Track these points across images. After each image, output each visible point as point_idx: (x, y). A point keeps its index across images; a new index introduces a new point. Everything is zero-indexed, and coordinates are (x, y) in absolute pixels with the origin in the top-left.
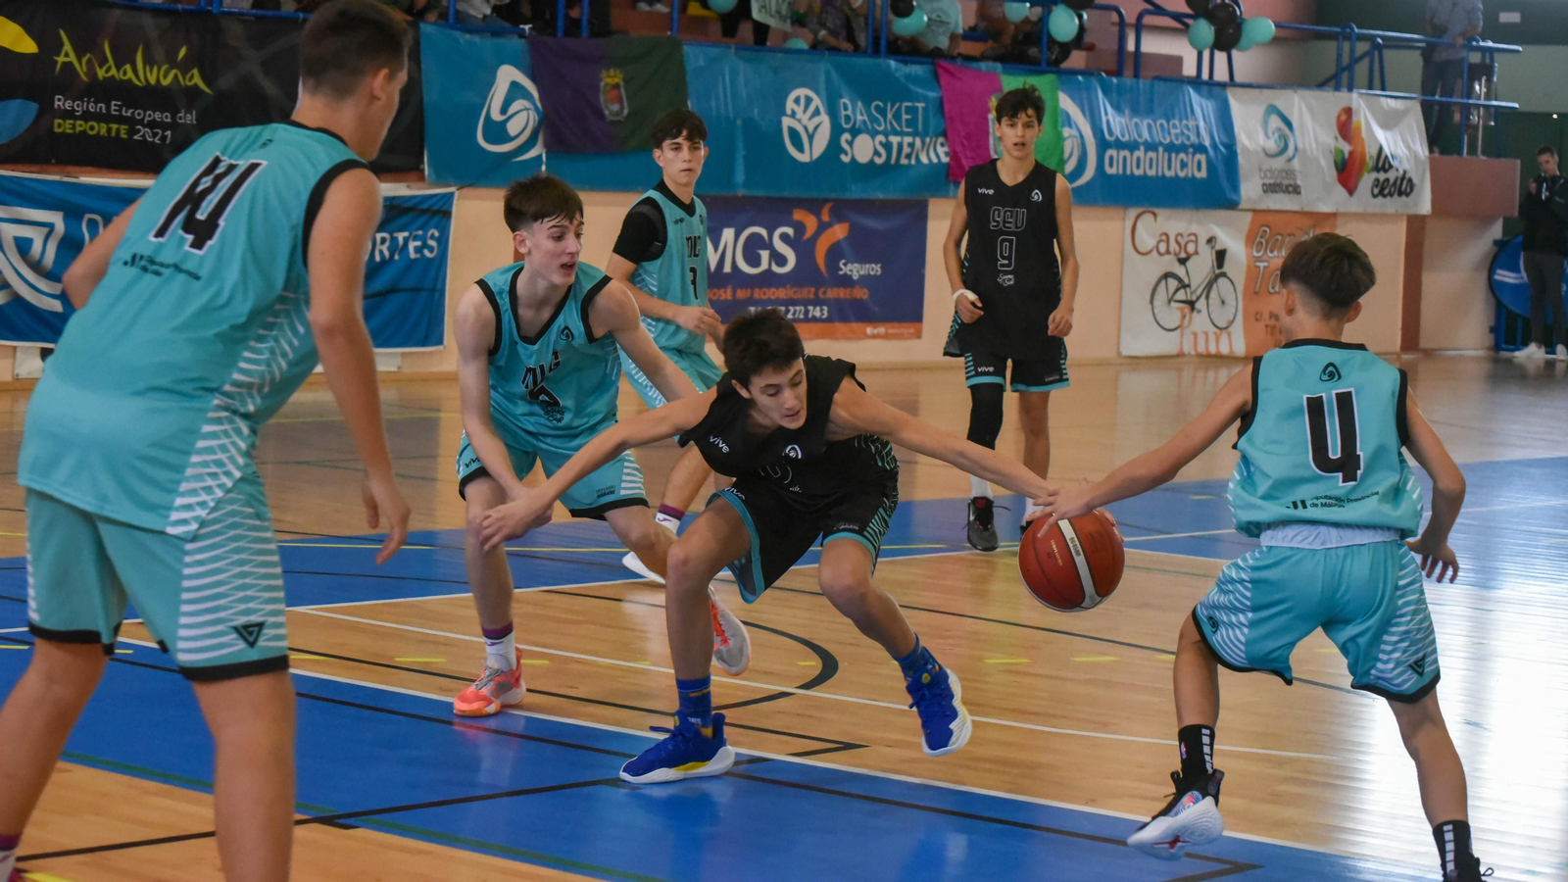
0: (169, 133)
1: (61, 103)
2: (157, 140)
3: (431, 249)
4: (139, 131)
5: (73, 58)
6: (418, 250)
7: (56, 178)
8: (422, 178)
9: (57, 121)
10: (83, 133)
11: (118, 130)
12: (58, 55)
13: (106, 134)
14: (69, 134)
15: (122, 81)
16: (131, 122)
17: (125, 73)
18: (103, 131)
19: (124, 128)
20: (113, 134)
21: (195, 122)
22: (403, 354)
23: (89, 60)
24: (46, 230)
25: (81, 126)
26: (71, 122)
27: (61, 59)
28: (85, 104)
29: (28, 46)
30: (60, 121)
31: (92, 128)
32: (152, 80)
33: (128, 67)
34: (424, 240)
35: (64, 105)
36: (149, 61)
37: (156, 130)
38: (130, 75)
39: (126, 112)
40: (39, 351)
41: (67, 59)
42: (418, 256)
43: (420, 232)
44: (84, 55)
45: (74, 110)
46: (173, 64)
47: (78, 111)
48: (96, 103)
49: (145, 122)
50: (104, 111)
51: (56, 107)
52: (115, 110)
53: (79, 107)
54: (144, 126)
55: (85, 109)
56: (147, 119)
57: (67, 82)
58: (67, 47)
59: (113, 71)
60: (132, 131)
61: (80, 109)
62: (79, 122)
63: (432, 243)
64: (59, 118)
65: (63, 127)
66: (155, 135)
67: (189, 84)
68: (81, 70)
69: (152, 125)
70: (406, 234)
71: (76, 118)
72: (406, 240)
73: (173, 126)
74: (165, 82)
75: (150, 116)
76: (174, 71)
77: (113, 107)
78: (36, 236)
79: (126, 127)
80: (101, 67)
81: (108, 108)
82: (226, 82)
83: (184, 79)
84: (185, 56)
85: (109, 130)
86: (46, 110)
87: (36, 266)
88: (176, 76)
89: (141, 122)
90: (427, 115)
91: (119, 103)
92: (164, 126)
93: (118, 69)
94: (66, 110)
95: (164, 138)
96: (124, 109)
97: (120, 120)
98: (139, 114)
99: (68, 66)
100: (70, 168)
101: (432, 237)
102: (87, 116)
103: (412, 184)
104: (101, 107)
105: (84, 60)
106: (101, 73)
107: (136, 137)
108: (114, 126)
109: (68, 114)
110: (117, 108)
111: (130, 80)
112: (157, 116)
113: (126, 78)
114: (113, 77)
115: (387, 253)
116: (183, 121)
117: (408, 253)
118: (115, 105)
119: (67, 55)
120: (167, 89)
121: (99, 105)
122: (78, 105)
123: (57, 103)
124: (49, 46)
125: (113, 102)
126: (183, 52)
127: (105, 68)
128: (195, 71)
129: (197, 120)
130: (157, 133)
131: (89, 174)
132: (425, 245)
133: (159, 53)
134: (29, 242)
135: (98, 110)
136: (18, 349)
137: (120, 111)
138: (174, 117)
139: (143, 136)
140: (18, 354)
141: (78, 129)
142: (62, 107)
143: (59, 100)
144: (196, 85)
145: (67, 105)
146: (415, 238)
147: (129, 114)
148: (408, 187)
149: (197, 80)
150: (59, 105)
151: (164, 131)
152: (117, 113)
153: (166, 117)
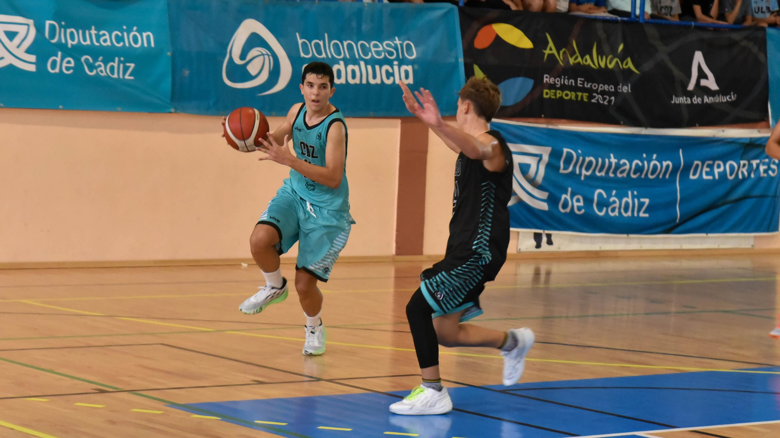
0: (613, 98)
1: (548, 80)
2: (606, 103)
3: (773, 171)
4: (595, 97)
5: (554, 51)
6: (766, 171)
7: (544, 126)
8: (768, 126)
9: (545, 91)
10: (561, 98)
11: (582, 97)
12: (545, 49)
13: (575, 99)
14: (553, 99)
15: (584, 65)
16: (590, 91)
17: (586, 61)
18: (573, 98)
19: (585, 95)
20: (579, 99)
22: (755, 237)
23: (564, 52)
24: (538, 158)
25: (559, 94)
26: (554, 91)
27: (547, 52)
28: (562, 80)
29: (526, 43)
30: (547, 91)
31: (567, 95)
32: (603, 65)
33: (588, 57)
34: (768, 165)
35: (549, 80)
36: (600, 53)
37: (605, 96)
38: (589, 62)
39: (587, 85)
40: (532, 236)
41: (551, 52)
42: (765, 175)
43: (767, 160)
44: (561, 49)
45: (555, 84)
46: (615, 55)
47: (558, 85)
48: (568, 79)
49: (599, 91)
50: (573, 84)
51: (545, 82)
52: (580, 84)
53: (558, 82)
54: (598, 94)
55: (562, 83)
56: (600, 89)
57: (551, 65)
58: (551, 44)
59: (579, 59)
60: (591, 97)
61: (559, 83)
62: (558, 91)
63: (773, 167)
64: (546, 89)
65: (547, 94)
66: (604, 99)
67: (625, 67)
68: (560, 58)
69: (603, 93)
70: (758, 161)
71: (556, 89)
72: (758, 166)
73: (616, 94)
74: (611, 66)
75: (602, 87)
76: (616, 60)
77: (579, 82)
78: (532, 161)
79: (587, 94)
80: (571, 56)
81: (576, 82)
82: (648, 66)
83: (622, 64)
84: (623, 50)
85: (577, 96)
86: (539, 84)
87: (532, 182)
88: (617, 62)
89: (596, 91)
90: (771, 86)
92: (610, 94)
93: (582, 58)
94: (550, 84)
95: (610, 101)
96: (586, 83)
97: (583, 90)
98: (595, 86)
99: (551, 56)
100: (554, 121)
101: (774, 163)
102: (563, 88)
103: (762, 130)
104: (572, 82)
105: (561, 52)
106: (572, 61)
107: (593, 101)
108: (580, 94)
109: (552, 87)
110: (581, 82)
111: (589, 65)
112: (606, 87)
113: (587, 63)
114: (579, 63)
115: (746, 174)
116: (621, 91)
117: (760, 173)
118: (580, 81)
119: (551, 49)
120: (612, 71)
121: (570, 81)
122: (558, 81)
123: (545, 80)
124: (539, 43)
125: (579, 79)
126: (621, 47)
127: (574, 57)
128: (629, 60)
129: (631, 90)
130: (606, 99)
131: (564, 124)
132: (769, 168)
133: (606, 48)
134: (528, 166)
135: (570, 84)
136: (520, 234)
137: (583, 84)
138: (616, 89)
139: (598, 100)
140: (520, 237)
141: (558, 95)
142: (549, 82)
143: (547, 77)
144: (629, 69)
145: (551, 80)
146: (764, 164)
147: (589, 86)
148: (759, 131)
149: (631, 65)
150: (547, 81)
151: (610, 97)
152: (581, 86)
153: (611, 88)
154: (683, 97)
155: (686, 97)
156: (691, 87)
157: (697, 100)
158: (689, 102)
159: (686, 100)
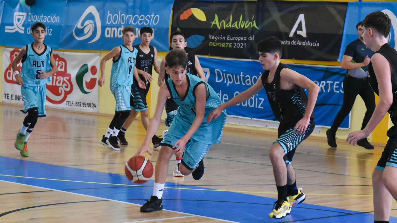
0: (245, 44)
2: (241, 47)
5: (217, 22)
9: (210, 43)
10: (218, 46)
11: (228, 45)
12: (212, 22)
13: (224, 47)
15: (232, 28)
16: (233, 42)
17: (234, 25)
20: (227, 46)
21: (254, 39)
24: (205, 74)
25: (218, 44)
27: (213, 23)
28: (219, 37)
29: (204, 18)
32: (243, 27)
33: (236, 23)
37: (241, 43)
38: (236, 25)
39: (232, 39)
41: (215, 23)
44: (222, 21)
45: (214, 39)
47: (216, 40)
49: (238, 41)
52: (228, 39)
55: (218, 39)
56: (239, 40)
57: (214, 30)
58: (216, 19)
60: (233, 45)
64: (211, 41)
65: (212, 44)
66: (241, 45)
67: (252, 27)
68: (219, 26)
69: (241, 41)
71: (216, 42)
73: (247, 42)
74: (246, 27)
76: (250, 23)
77: (228, 38)
79: (231, 44)
80: (226, 24)
81: (226, 38)
85: (226, 45)
91: (229, 36)
93: (232, 24)
95: (244, 46)
96: (231, 37)
97: (230, 42)
98: (236, 39)
99: (215, 25)
105: (221, 23)
106: (225, 26)
107: (234, 47)
108: (227, 44)
110: (229, 38)
111: (235, 27)
112: (242, 39)
116: (249, 40)
119: (215, 22)
120: (246, 29)
121: (223, 37)
122: (216, 38)
127: (228, 24)
128: (254, 22)
135: (223, 39)
137: (230, 39)
138: (247, 39)
141: (216, 45)
143: (210, 36)
144: (254, 27)
145: (212, 37)
149: (255, 25)
150: (210, 38)
151: (244, 44)
152: (229, 39)
153: (245, 39)
154: (286, 41)
155: (288, 41)
156: (291, 35)
157: (294, 43)
158: (289, 44)
159: (288, 43)
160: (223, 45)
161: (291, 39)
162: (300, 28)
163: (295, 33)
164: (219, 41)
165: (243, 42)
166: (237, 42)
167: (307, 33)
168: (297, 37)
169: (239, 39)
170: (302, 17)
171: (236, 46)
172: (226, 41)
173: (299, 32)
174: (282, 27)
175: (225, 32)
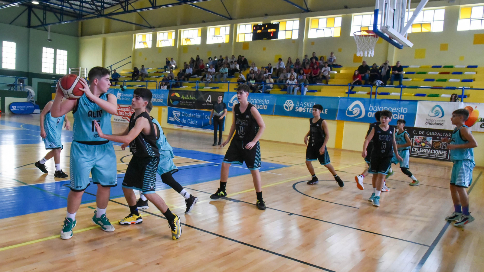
160: (185, 104)
161: (206, 103)
162: (209, 99)
163: (208, 101)
164: (183, 103)
165: (191, 103)
166: (189, 103)
167: (212, 101)
168: (208, 102)
169: (190, 103)
170: (210, 96)
171: (189, 105)
172: (185, 103)
173: (209, 101)
174: (204, 99)
175: (185, 100)
